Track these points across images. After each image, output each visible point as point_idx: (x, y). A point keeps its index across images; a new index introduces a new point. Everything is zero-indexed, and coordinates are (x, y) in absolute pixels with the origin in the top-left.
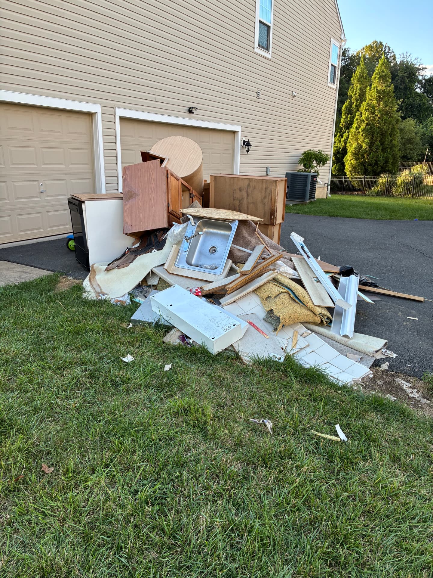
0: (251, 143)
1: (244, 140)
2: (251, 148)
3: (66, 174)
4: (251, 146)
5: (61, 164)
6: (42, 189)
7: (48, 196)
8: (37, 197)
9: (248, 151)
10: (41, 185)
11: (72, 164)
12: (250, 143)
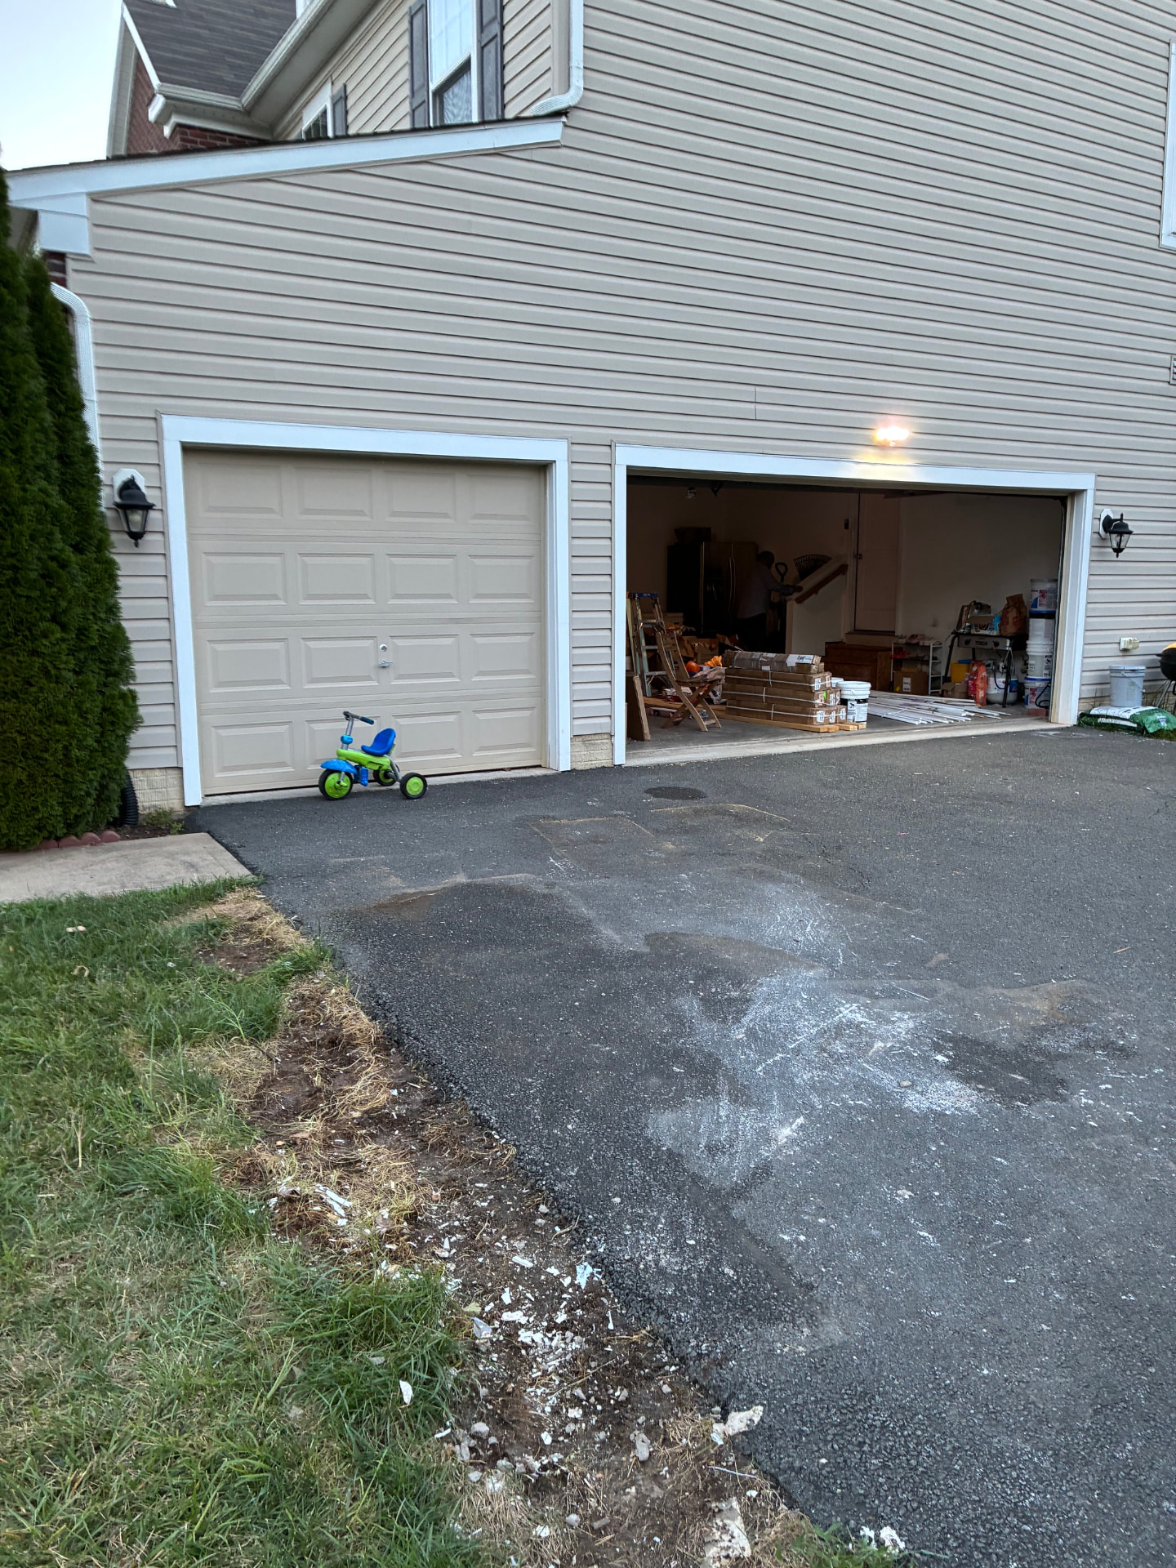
0: (1131, 526)
1: (1108, 518)
2: (1130, 541)
3: (457, 621)
4: (1130, 533)
5: (448, 596)
6: (384, 658)
7: (401, 677)
8: (368, 678)
9: (1118, 550)
10: (384, 648)
11: (479, 596)
12: (1126, 526)
